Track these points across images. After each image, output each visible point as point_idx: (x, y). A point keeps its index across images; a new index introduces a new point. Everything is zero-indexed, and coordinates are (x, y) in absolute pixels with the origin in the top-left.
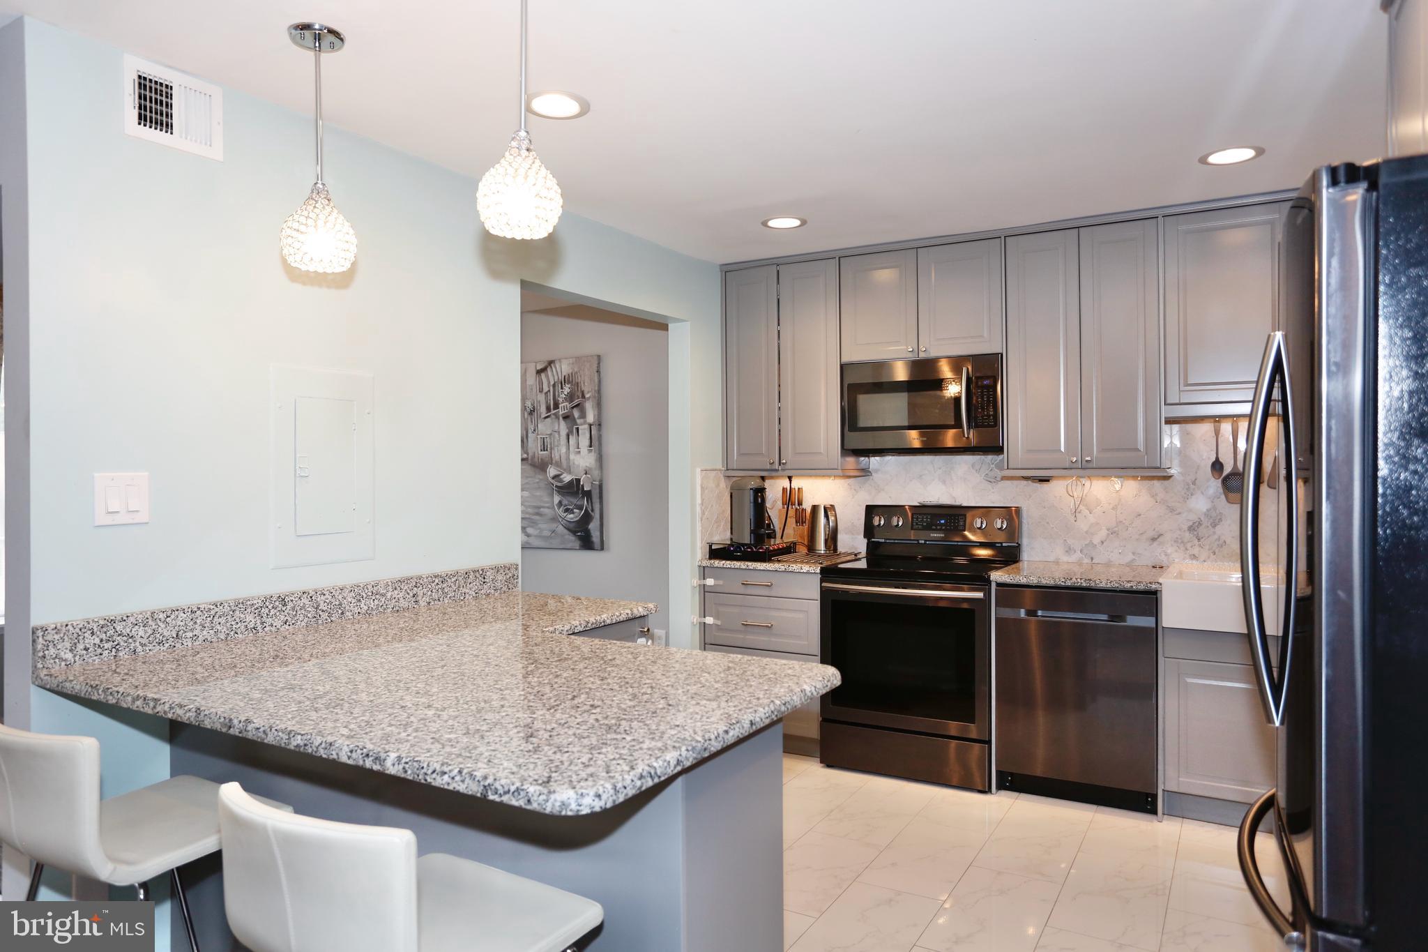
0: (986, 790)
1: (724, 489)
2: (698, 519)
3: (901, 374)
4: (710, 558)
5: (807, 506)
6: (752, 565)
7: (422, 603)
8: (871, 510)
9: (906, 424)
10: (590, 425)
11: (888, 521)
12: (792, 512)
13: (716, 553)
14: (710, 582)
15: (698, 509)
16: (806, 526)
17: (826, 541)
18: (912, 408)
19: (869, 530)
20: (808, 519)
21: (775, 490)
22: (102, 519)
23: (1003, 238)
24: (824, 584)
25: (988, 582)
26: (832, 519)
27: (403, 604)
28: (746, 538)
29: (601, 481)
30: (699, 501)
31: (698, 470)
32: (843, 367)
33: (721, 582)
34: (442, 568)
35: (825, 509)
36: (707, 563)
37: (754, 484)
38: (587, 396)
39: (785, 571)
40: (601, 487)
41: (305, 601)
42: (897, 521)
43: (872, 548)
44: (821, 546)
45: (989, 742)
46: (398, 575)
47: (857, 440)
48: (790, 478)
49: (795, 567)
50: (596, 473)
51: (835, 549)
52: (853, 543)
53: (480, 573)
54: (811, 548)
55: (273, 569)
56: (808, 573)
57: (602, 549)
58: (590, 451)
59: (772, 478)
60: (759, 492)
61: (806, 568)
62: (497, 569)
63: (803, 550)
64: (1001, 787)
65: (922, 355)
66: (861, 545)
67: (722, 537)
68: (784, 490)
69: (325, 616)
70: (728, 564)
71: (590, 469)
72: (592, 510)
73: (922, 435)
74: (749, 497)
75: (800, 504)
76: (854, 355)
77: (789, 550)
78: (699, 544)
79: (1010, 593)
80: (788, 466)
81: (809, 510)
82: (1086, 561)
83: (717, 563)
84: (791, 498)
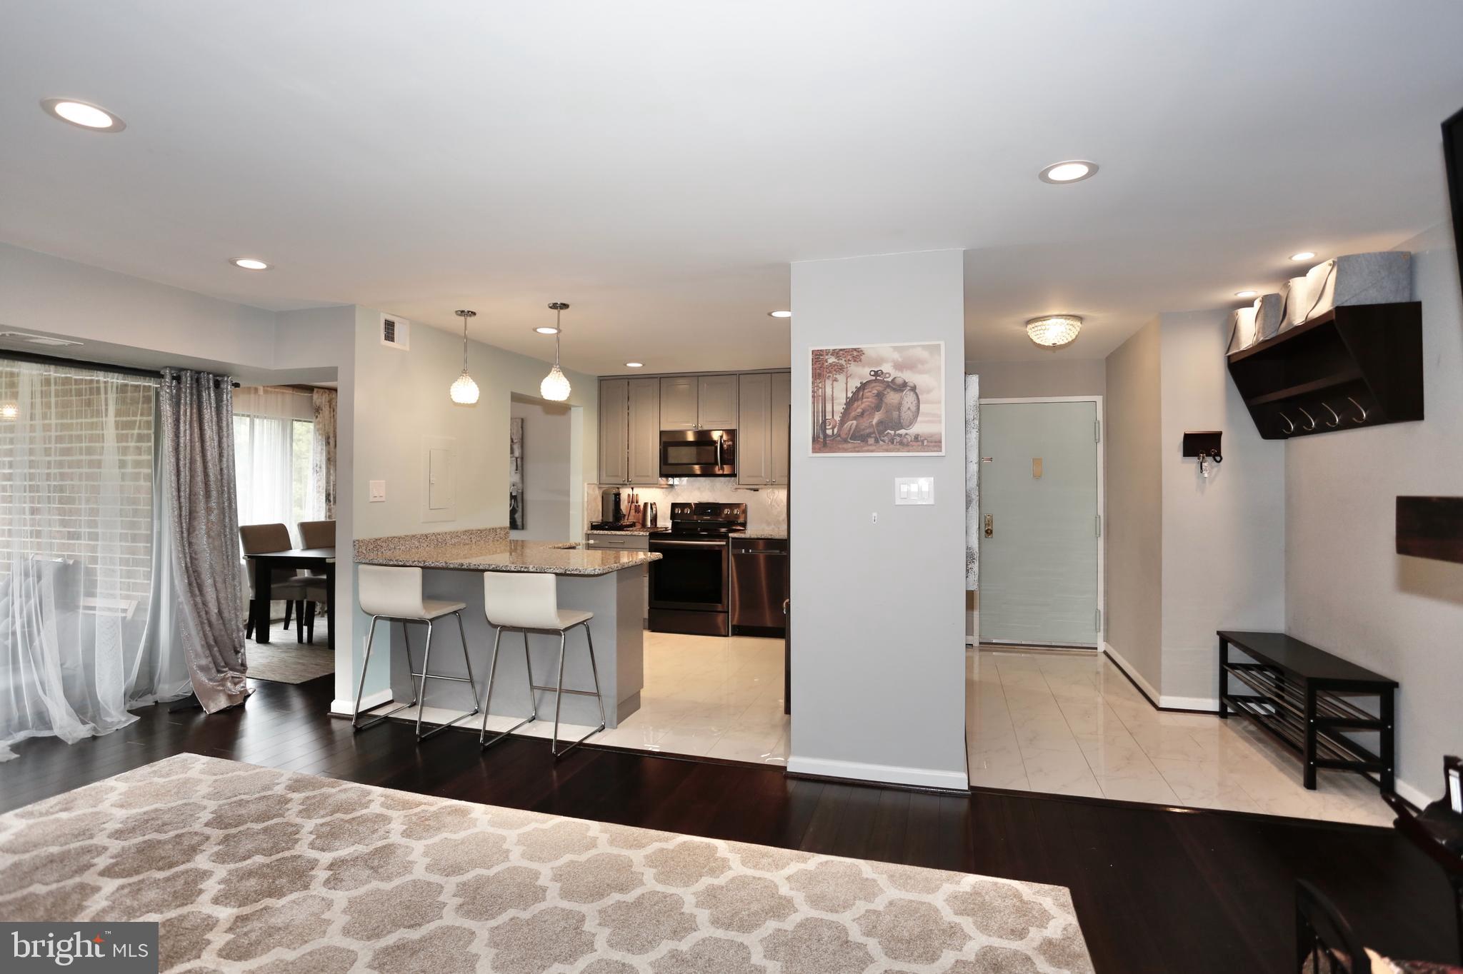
0: (727, 636)
1: (597, 494)
2: (585, 509)
3: (690, 437)
4: (592, 530)
5: (641, 504)
6: (614, 532)
7: (473, 542)
8: (674, 506)
9: (695, 462)
10: (517, 458)
11: (682, 511)
12: (633, 507)
13: (593, 527)
14: (592, 542)
15: (586, 505)
16: (641, 514)
17: (651, 521)
18: (699, 454)
19: (673, 516)
20: (641, 511)
21: (625, 493)
22: (372, 499)
23: (738, 375)
24: (651, 541)
25: (728, 537)
26: (654, 509)
27: (467, 541)
28: (611, 519)
29: (523, 490)
30: (586, 500)
31: (586, 484)
32: (661, 433)
33: (597, 542)
34: (481, 527)
35: (651, 504)
36: (590, 532)
37: (615, 491)
38: (515, 441)
39: (631, 535)
40: (522, 493)
41: (434, 537)
42: (688, 511)
43: (673, 524)
44: (649, 524)
45: (728, 612)
46: (464, 529)
47: (667, 470)
48: (632, 489)
49: (636, 533)
50: (520, 486)
51: (656, 525)
52: (665, 523)
53: (494, 530)
54: (644, 525)
55: (423, 523)
56: (643, 536)
57: (523, 528)
58: (516, 473)
59: (623, 487)
60: (618, 495)
61: (641, 533)
62: (501, 529)
63: (639, 526)
64: (734, 634)
65: (700, 429)
66: (669, 524)
67: (598, 518)
68: (629, 495)
69: (440, 544)
70: (601, 532)
71: (516, 483)
72: (517, 507)
73: (701, 468)
74: (613, 498)
75: (637, 502)
76: (666, 427)
77: (633, 525)
78: (586, 522)
79: (739, 543)
80: (632, 482)
81: (642, 507)
82: (777, 529)
83: (595, 532)
84: (633, 500)
